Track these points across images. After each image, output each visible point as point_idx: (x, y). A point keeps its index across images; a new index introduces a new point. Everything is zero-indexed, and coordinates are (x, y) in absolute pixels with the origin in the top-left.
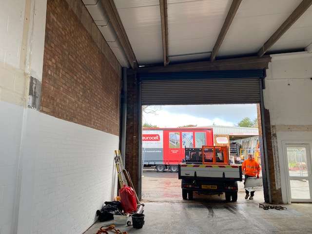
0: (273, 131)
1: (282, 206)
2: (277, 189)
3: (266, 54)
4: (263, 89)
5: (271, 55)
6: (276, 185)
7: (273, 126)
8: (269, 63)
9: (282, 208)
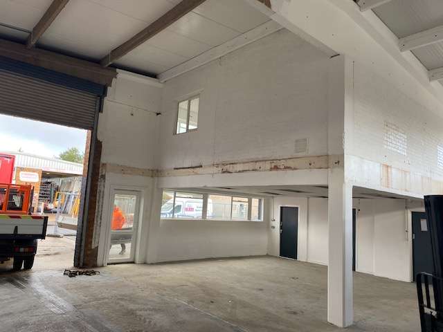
0: (102, 171)
1: (95, 270)
2: (93, 248)
3: (111, 66)
4: (100, 112)
5: (118, 70)
6: (93, 243)
7: (103, 164)
8: (114, 80)
9: (94, 273)
